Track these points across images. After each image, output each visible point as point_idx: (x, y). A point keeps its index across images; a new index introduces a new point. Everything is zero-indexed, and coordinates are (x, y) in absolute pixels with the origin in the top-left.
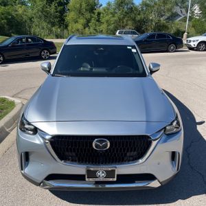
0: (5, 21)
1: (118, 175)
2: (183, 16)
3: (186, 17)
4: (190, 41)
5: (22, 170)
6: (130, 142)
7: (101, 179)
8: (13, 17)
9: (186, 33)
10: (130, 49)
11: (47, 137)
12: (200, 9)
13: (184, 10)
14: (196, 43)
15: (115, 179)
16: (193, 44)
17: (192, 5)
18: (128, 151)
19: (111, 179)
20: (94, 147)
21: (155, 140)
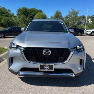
0: (7, 23)
1: (54, 69)
2: (84, 23)
3: (85, 24)
4: (88, 31)
5: (9, 67)
6: (61, 52)
7: (47, 70)
8: (10, 22)
9: (85, 30)
10: (61, 23)
11: (22, 49)
12: (91, 20)
13: (84, 21)
14: (90, 32)
15: (53, 70)
16: (89, 33)
17: (88, 19)
18: (59, 57)
19: (51, 70)
20: (44, 54)
21: (72, 51)
